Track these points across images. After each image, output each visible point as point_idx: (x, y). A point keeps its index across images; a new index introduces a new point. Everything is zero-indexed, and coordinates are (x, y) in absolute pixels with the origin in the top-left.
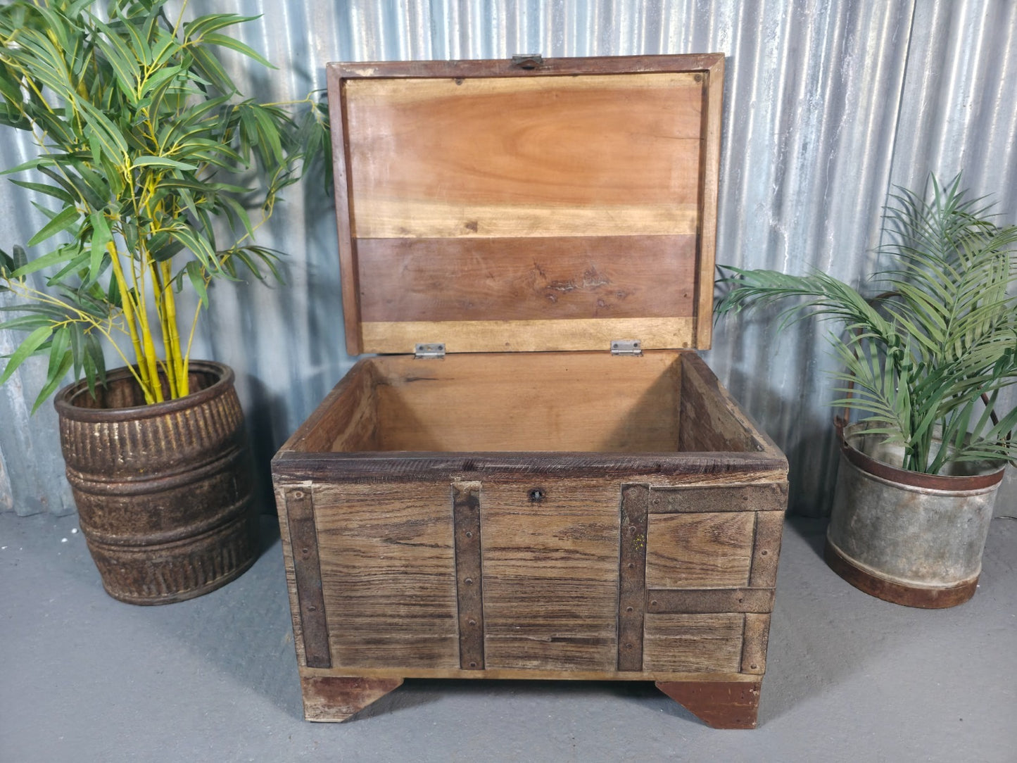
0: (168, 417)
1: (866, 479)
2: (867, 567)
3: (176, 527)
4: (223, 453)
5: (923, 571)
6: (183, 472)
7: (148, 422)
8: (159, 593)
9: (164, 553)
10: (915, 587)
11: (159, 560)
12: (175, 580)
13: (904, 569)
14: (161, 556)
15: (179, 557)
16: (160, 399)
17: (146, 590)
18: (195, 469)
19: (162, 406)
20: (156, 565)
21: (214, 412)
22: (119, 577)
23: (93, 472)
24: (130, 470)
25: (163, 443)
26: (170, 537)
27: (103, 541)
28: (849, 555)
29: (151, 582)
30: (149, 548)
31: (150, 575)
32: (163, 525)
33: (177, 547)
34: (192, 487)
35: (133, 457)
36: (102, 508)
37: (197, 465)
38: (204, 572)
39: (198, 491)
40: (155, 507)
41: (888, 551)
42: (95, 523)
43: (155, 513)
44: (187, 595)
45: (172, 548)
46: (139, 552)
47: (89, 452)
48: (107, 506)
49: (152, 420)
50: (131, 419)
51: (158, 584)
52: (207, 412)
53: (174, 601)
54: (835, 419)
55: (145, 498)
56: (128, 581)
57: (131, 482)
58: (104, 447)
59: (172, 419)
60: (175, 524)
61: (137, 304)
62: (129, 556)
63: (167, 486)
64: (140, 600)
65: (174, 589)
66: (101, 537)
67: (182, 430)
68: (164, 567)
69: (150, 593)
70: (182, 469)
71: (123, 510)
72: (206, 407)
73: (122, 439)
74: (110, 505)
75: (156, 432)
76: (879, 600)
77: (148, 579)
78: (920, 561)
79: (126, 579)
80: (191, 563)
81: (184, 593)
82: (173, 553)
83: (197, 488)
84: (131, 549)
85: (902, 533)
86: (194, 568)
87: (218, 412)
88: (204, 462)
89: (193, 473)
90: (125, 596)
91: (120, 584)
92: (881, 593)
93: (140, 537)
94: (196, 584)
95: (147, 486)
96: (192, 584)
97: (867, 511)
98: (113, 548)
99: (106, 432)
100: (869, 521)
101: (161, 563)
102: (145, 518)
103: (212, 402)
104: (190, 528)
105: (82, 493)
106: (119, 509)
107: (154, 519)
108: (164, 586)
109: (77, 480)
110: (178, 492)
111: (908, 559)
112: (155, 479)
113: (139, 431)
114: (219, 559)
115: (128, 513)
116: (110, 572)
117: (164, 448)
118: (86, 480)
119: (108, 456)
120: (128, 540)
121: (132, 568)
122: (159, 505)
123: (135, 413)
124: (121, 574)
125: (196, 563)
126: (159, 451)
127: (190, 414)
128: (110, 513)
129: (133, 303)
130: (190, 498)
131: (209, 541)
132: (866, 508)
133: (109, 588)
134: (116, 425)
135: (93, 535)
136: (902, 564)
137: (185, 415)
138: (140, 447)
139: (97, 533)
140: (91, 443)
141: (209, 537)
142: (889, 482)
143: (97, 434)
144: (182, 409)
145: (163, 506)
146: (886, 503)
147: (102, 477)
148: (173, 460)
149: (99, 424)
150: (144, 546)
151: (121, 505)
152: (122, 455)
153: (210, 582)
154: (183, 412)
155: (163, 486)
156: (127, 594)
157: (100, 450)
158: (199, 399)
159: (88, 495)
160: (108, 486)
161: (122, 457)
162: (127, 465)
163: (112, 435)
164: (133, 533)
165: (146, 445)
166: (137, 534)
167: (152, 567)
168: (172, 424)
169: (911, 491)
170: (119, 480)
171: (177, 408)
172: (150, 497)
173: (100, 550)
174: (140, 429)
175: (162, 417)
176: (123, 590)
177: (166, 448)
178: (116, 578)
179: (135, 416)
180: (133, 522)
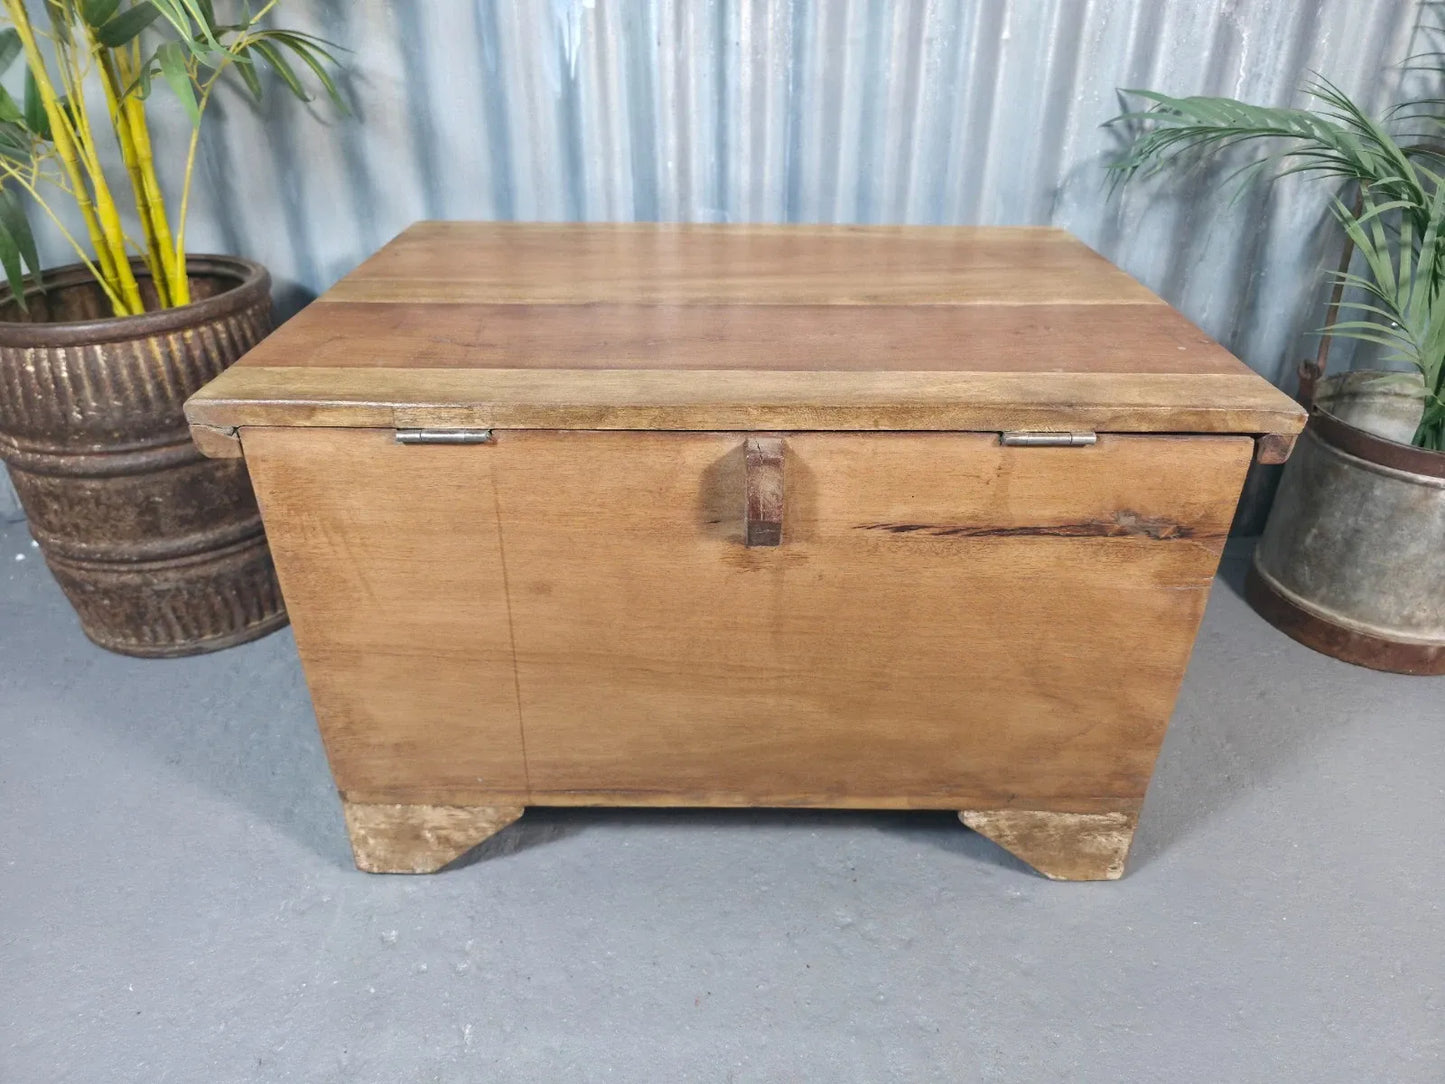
0: (153, 342)
1: (1346, 467)
2: (1326, 611)
3: (187, 533)
5: (1420, 615)
7: (119, 348)
8: (172, 638)
9: (171, 575)
10: (1401, 641)
11: (165, 586)
12: (196, 619)
13: (1388, 615)
14: (166, 580)
15: (197, 582)
16: (137, 307)
17: (150, 634)
19: (139, 321)
20: (160, 594)
22: (101, 612)
23: (33, 435)
24: (95, 432)
25: (149, 387)
26: (179, 548)
27: (66, 554)
28: (1295, 592)
29: (156, 620)
30: (147, 566)
31: (151, 608)
32: (164, 529)
33: (192, 565)
35: (98, 409)
36: (57, 498)
38: (244, 606)
39: (219, 474)
40: (147, 498)
41: (1366, 583)
42: (50, 523)
43: (148, 508)
44: (216, 642)
45: (184, 567)
46: (129, 572)
47: (21, 400)
48: (65, 494)
49: (125, 344)
50: (87, 342)
51: (168, 627)
52: (224, 336)
53: (198, 652)
54: (1302, 365)
55: (130, 482)
56: (118, 620)
57: (100, 454)
58: (46, 391)
59: (159, 345)
60: (186, 527)
61: (75, 127)
62: (113, 579)
63: (164, 462)
64: (141, 649)
65: (196, 632)
66: (62, 547)
67: (181, 366)
68: (175, 597)
69: (156, 638)
71: (93, 501)
72: (219, 327)
73: (75, 378)
74: (71, 493)
75: (134, 367)
76: (1336, 661)
77: (149, 617)
78: (1420, 599)
79: (115, 615)
80: (218, 592)
81: (214, 639)
82: (187, 575)
83: (217, 468)
84: (115, 567)
85: (1396, 554)
86: (225, 601)
90: (116, 643)
91: (104, 624)
92: (1342, 650)
93: (127, 547)
94: (232, 626)
95: (128, 461)
96: (225, 625)
97: (1337, 521)
98: (84, 564)
99: (46, 364)
100: (1339, 536)
101: (169, 590)
102: (130, 516)
103: (232, 321)
104: (211, 535)
105: (21, 473)
106: (82, 501)
107: (148, 518)
108: (177, 629)
109: (10, 451)
110: (184, 473)
111: (1398, 596)
112: (141, 450)
113: (103, 364)
114: (266, 586)
115: (102, 507)
116: (86, 604)
117: (151, 394)
118: (24, 450)
119: (55, 409)
120: (107, 552)
121: (121, 598)
122: (153, 495)
123: (93, 332)
124: (104, 607)
125: (227, 592)
126: (145, 401)
127: (192, 337)
128: (71, 507)
129: (69, 127)
130: (206, 484)
131: (246, 556)
132: (1338, 514)
133: (91, 630)
134: (61, 353)
135: (49, 544)
136: (1387, 604)
137: (183, 339)
139: (55, 540)
140: (23, 384)
141: (246, 550)
142: (1388, 469)
143: (31, 369)
144: (179, 328)
145: (160, 497)
146: (1376, 505)
147: (49, 444)
148: (169, 417)
149: (32, 350)
150: (136, 562)
151: (89, 493)
152: (77, 405)
153: (254, 623)
154: (180, 333)
155: (156, 463)
156: (119, 640)
157: (40, 397)
158: (206, 312)
159: (31, 476)
160: (62, 461)
161: (78, 409)
162: (88, 424)
163: (56, 370)
164: (115, 540)
165: (119, 389)
166: (121, 542)
167: (154, 597)
168: (162, 353)
169: (1426, 485)
170: (79, 450)
171: (169, 326)
172: (136, 481)
173: (64, 568)
174: (106, 362)
175: (143, 341)
176: (113, 635)
177: (155, 396)
178: (98, 615)
179: (93, 336)
180: (113, 522)
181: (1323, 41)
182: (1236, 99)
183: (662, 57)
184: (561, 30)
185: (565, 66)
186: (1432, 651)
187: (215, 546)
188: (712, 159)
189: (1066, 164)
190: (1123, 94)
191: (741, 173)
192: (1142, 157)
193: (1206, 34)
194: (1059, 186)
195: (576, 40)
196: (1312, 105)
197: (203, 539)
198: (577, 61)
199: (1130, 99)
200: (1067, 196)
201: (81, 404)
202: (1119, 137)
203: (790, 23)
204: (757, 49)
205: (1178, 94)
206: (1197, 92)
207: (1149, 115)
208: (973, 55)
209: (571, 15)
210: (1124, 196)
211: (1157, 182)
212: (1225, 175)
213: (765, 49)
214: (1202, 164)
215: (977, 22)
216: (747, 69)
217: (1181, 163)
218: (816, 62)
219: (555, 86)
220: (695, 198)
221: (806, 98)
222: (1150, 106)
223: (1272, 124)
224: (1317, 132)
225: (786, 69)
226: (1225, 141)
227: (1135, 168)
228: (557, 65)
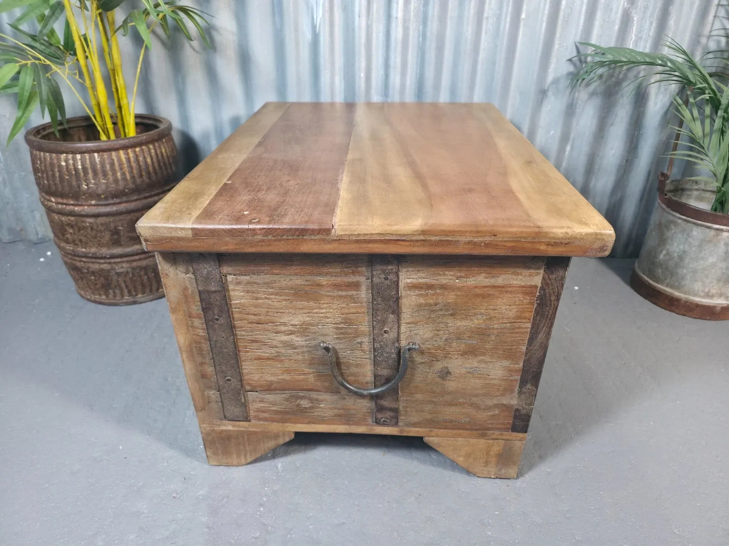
0: (121, 152)
1: (680, 221)
3: (133, 245)
5: (713, 291)
6: (136, 200)
7: (106, 155)
8: (123, 296)
9: (124, 265)
10: (704, 304)
11: (121, 270)
12: (135, 287)
13: (698, 291)
14: (122, 267)
15: (136, 269)
16: (113, 137)
17: (112, 294)
18: (146, 198)
19: (115, 143)
20: (118, 274)
21: (158, 152)
22: (89, 283)
23: (62, 196)
24: (92, 195)
25: (119, 174)
26: (129, 252)
27: (75, 255)
28: (654, 281)
29: (116, 287)
30: (113, 261)
31: (114, 281)
32: (123, 243)
33: (134, 261)
35: (95, 184)
36: (72, 227)
37: (147, 195)
38: (157, 281)
40: (115, 228)
41: (688, 277)
42: (67, 239)
43: (116, 232)
44: (143, 298)
45: (131, 261)
46: (105, 263)
47: (58, 179)
48: (76, 225)
49: (109, 153)
50: (91, 151)
51: (121, 290)
52: (153, 151)
53: (135, 303)
54: (660, 174)
55: (108, 219)
56: (97, 286)
57: (95, 205)
58: (70, 174)
59: (124, 154)
60: (132, 242)
62: (97, 266)
64: (107, 301)
65: (134, 293)
66: (73, 251)
67: (134, 165)
68: (126, 275)
69: (115, 296)
70: (135, 198)
71: (89, 228)
72: (151, 147)
73: (84, 168)
74: (79, 224)
75: (112, 164)
76: (674, 314)
77: (113, 286)
78: (713, 284)
79: (96, 284)
80: (146, 274)
81: (143, 297)
82: (132, 265)
84: (98, 261)
85: (702, 262)
86: (148, 278)
87: (161, 152)
88: (153, 193)
89: (145, 201)
90: (95, 298)
91: (90, 288)
92: (676, 308)
93: (104, 251)
95: (108, 209)
96: (148, 290)
97: (675, 247)
98: (83, 259)
99: (71, 162)
100: (676, 255)
101: (123, 272)
102: (107, 236)
103: (156, 144)
105: (55, 214)
106: (85, 228)
107: (115, 237)
108: (126, 291)
109: (50, 204)
110: (133, 216)
111: (702, 282)
112: (114, 204)
113: (98, 162)
115: (94, 231)
116: (82, 279)
118: (58, 203)
119: (74, 183)
120: (95, 253)
121: (100, 275)
122: (119, 226)
123: (94, 146)
124: (91, 280)
125: (150, 273)
126: (116, 181)
127: (139, 151)
128: (79, 231)
132: (676, 244)
133: (82, 293)
134: (78, 156)
135: (66, 249)
136: (698, 286)
137: (135, 152)
138: (100, 175)
139: (69, 247)
140: (60, 171)
142: (700, 222)
143: (63, 164)
144: (133, 146)
145: (122, 227)
146: (694, 240)
147: (70, 200)
148: (128, 189)
149: (65, 155)
150: (109, 258)
151: (88, 224)
152: (85, 182)
154: (133, 149)
155: (121, 210)
156: (97, 297)
157: (67, 177)
158: (146, 139)
159: (60, 216)
160: (76, 209)
161: (85, 184)
162: (90, 191)
163: (76, 165)
164: (99, 248)
165: (105, 175)
166: (102, 248)
167: (116, 276)
168: (125, 158)
169: (717, 229)
170: (84, 203)
171: (129, 145)
172: (111, 219)
173: (73, 262)
174: (99, 161)
175: (117, 152)
176: (93, 294)
177: (121, 178)
178: (88, 284)
179: (94, 149)
180: (99, 239)
181: (671, 22)
182: (631, 48)
183: (360, 23)
184: (312, 9)
185: (314, 27)
186: (718, 309)
188: (382, 72)
189: (550, 78)
190: (578, 44)
191: (395, 79)
192: (587, 74)
193: (617, 17)
194: (546, 88)
195: (320, 15)
196: (666, 51)
198: (320, 25)
199: (581, 48)
200: (550, 93)
201: (87, 181)
202: (575, 65)
203: (422, 8)
204: (406, 21)
205: (603, 45)
206: (612, 45)
207: (590, 55)
208: (508, 25)
209: (318, 2)
210: (577, 94)
211: (592, 88)
212: (625, 84)
213: (409, 20)
214: (614, 79)
215: (510, 10)
216: (400, 30)
217: (604, 79)
218: (433, 27)
219: (309, 36)
220: (373, 91)
221: (428, 43)
222: (590, 50)
223: (648, 60)
224: (669, 64)
225: (419, 30)
226: (625, 68)
227: (584, 79)
228: (310, 26)
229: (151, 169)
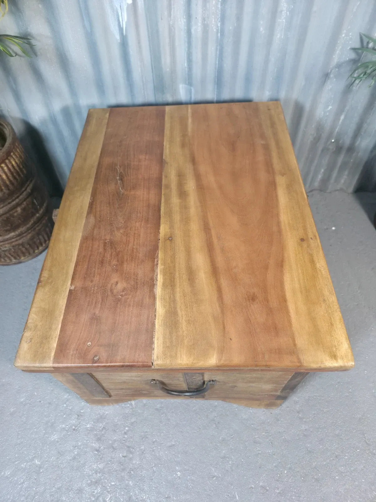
3: (9, 234)
4: (23, 189)
8: (11, 260)
9: (7, 246)
11: (5, 249)
12: (18, 255)
14: (5, 247)
15: (16, 246)
17: (3, 260)
18: (9, 203)
21: (10, 166)
26: (8, 238)
29: (4, 257)
31: (2, 255)
33: (13, 242)
34: (11, 213)
37: (10, 201)
38: (32, 248)
39: (15, 214)
44: (26, 259)
45: (10, 243)
51: (9, 258)
52: (5, 168)
53: (20, 263)
65: (18, 258)
68: (9, 251)
80: (23, 247)
82: (12, 245)
83: (14, 213)
86: (26, 249)
87: (13, 165)
88: (14, 198)
89: (9, 206)
96: (27, 254)
101: (7, 250)
103: (7, 161)
104: (17, 232)
108: (12, 258)
110: (4, 217)
114: (38, 241)
125: (26, 246)
130: (12, 218)
131: (30, 235)
141: (29, 233)
153: (36, 251)
167: (3, 252)
184: (118, 13)
185: (121, 29)
187: (19, 235)
189: (334, 62)
195: (124, 18)
197: (15, 234)
198: (126, 29)
202: (357, 53)
204: (205, 19)
209: (122, 7)
213: (208, 18)
216: (200, 28)
219: (118, 37)
221: (226, 40)
225: (217, 26)
228: (117, 28)
229: (8, 182)
